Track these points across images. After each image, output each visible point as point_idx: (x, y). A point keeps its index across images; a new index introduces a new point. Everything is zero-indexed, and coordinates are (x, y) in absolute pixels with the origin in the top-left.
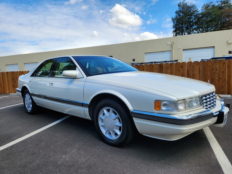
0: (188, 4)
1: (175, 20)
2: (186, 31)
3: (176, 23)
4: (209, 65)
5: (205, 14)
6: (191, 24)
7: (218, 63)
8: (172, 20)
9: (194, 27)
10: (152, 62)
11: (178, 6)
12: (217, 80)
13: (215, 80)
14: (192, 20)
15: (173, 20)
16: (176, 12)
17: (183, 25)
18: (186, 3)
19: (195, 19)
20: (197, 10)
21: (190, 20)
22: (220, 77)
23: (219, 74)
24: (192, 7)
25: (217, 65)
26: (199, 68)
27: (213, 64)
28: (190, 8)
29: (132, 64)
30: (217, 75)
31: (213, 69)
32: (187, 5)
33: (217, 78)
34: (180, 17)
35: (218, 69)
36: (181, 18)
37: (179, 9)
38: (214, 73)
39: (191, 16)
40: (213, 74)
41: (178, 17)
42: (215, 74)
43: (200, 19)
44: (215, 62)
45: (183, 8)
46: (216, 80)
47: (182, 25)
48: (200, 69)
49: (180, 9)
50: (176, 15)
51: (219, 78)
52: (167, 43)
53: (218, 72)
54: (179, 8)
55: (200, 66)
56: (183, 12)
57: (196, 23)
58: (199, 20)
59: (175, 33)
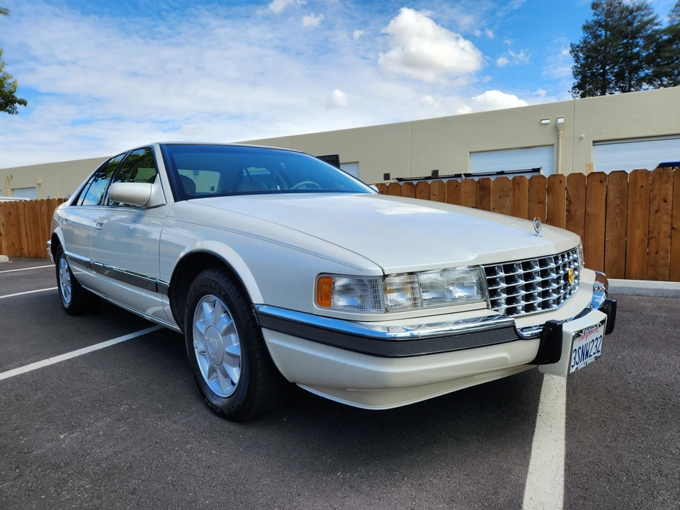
1: (582, 51)
2: (616, 83)
3: (582, 62)
4: (640, 184)
6: (634, 63)
7: (672, 179)
8: (572, 51)
9: (642, 74)
10: (459, 176)
11: (593, 8)
12: (665, 233)
13: (659, 234)
14: (636, 50)
15: (575, 50)
16: (586, 28)
17: (607, 68)
19: (645, 47)
20: (653, 19)
21: (631, 50)
22: (675, 226)
23: (674, 214)
24: (639, 9)
25: (668, 185)
26: (606, 195)
27: (653, 179)
28: (631, 12)
29: (397, 179)
30: (666, 219)
31: (655, 197)
32: (620, 3)
33: (666, 228)
34: (599, 40)
35: (671, 198)
36: (601, 45)
37: (596, 18)
38: (657, 211)
39: (634, 37)
40: (652, 213)
41: (590, 42)
42: (658, 213)
43: (664, 47)
44: (660, 173)
45: (609, 14)
46: (662, 234)
47: (603, 68)
48: (611, 198)
49: (600, 18)
50: (586, 35)
51: (673, 228)
52: (543, 122)
53: (670, 207)
54: (595, 13)
55: (609, 187)
56: (606, 27)
57: (650, 60)
58: (661, 49)
59: (578, 92)
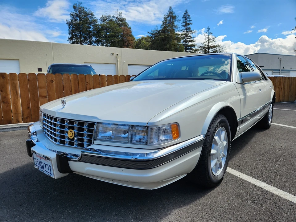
0: (86, 10)
2: (85, 41)
3: (71, 29)
5: (104, 26)
8: (67, 23)
11: (74, 8)
14: (90, 30)
16: (71, 15)
18: (83, 8)
20: (96, 20)
24: (90, 14)
28: (88, 14)
32: (84, 10)
37: (75, 12)
39: (90, 24)
45: (80, 12)
50: (72, 18)
54: (74, 10)
56: (79, 17)
57: (95, 35)
59: (70, 41)
